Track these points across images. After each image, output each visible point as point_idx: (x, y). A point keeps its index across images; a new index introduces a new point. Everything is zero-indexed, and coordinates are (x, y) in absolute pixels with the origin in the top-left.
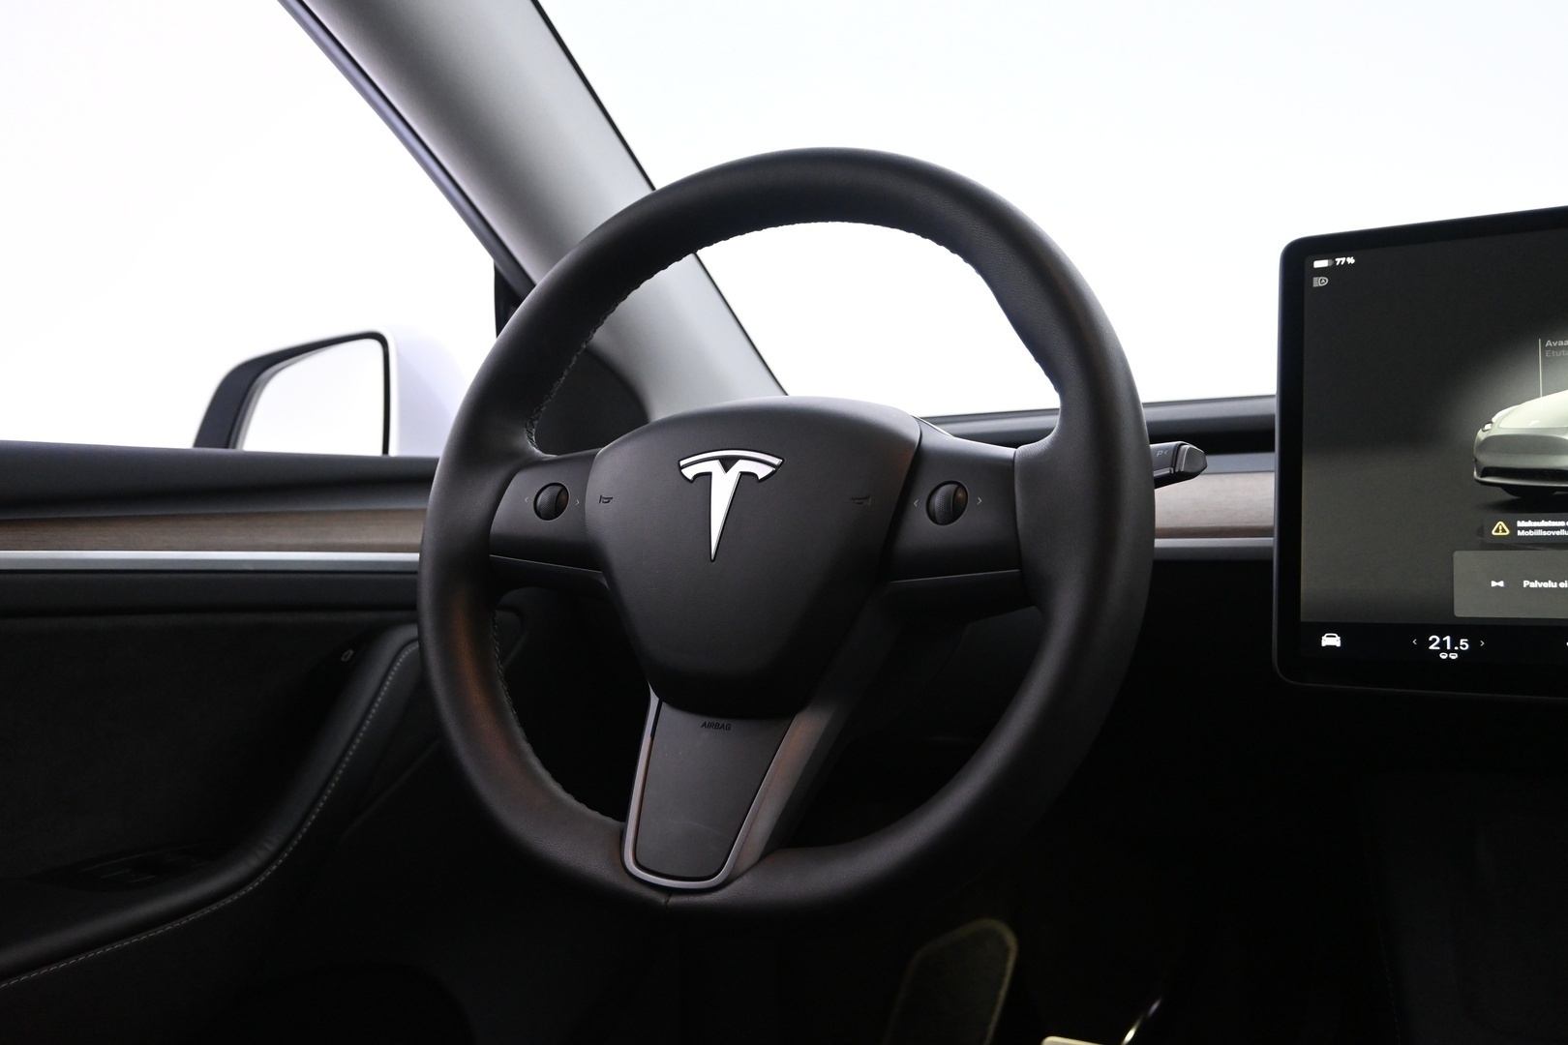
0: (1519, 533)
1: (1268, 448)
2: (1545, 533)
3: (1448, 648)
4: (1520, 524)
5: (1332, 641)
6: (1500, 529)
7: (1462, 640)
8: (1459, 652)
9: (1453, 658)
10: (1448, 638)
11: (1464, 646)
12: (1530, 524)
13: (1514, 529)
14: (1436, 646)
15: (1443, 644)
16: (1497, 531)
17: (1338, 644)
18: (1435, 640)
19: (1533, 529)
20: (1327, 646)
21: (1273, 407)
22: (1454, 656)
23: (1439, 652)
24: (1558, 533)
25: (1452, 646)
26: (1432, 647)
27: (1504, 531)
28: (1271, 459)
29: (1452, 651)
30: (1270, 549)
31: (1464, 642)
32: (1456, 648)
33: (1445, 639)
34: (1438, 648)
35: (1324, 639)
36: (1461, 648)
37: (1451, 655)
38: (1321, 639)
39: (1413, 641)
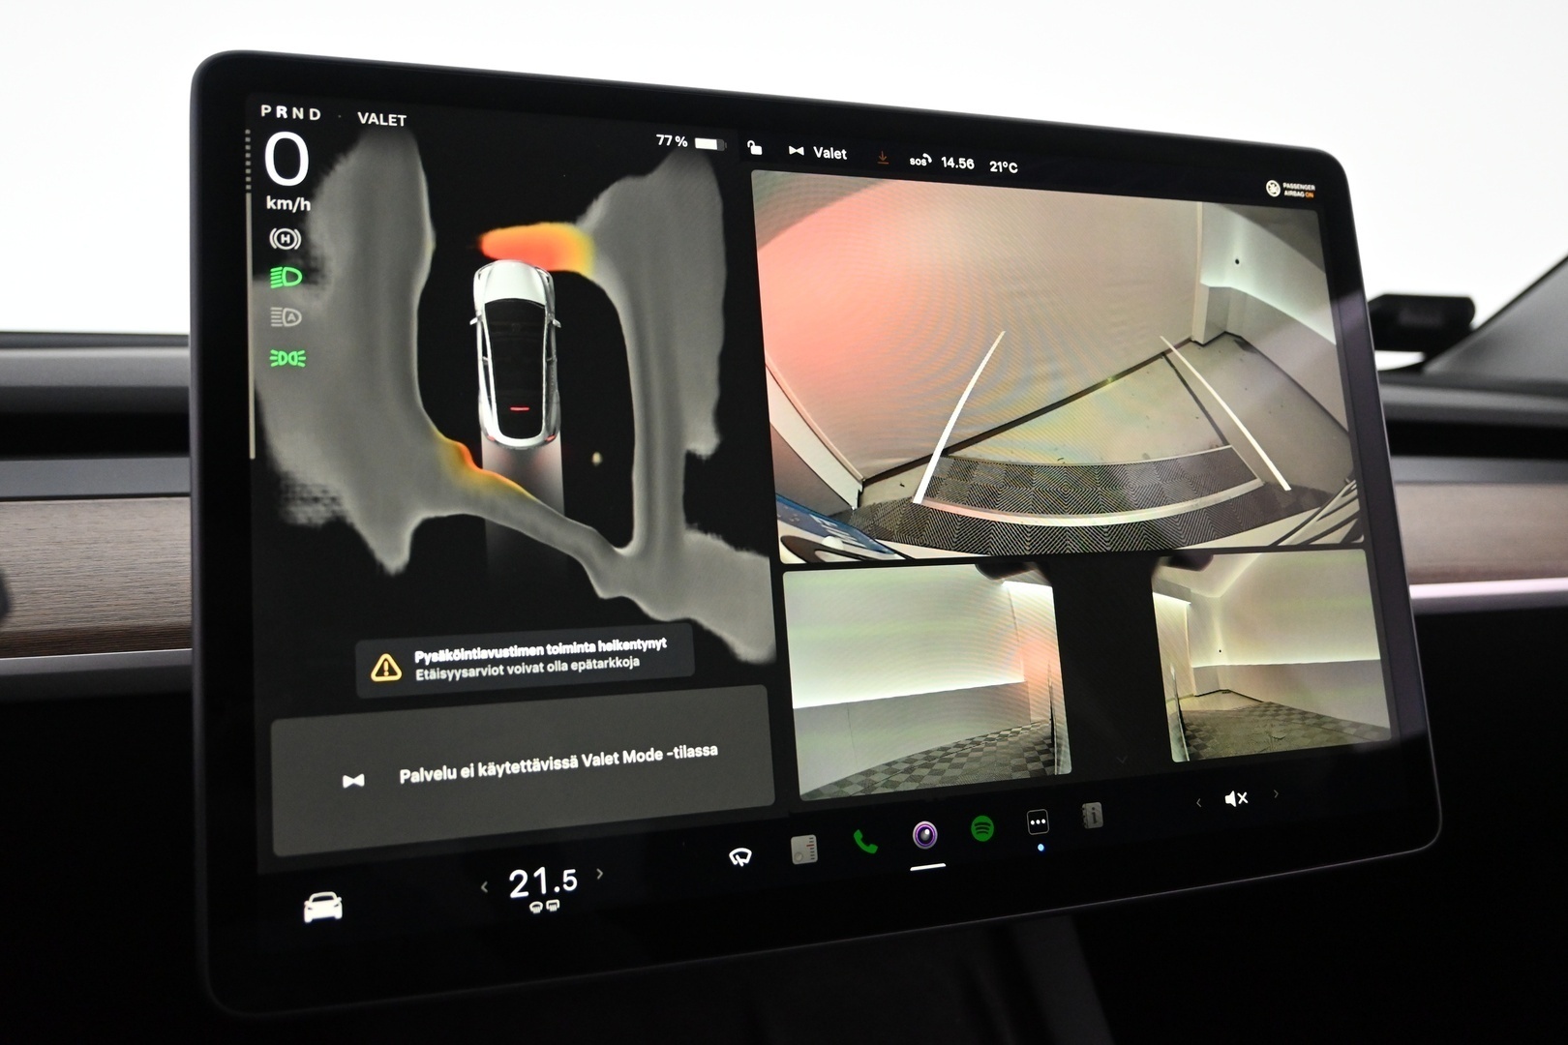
1: (177, 446)
3: (544, 891)
5: (325, 908)
7: (566, 872)
8: (563, 896)
9: (553, 908)
10: (541, 872)
11: (570, 883)
14: (522, 890)
15: (533, 885)
17: (338, 913)
18: (519, 878)
20: (315, 922)
21: (179, 366)
22: (553, 906)
23: (525, 902)
25: (550, 887)
26: (515, 894)
28: (181, 470)
29: (551, 895)
31: (568, 875)
32: (557, 889)
33: (536, 874)
34: (526, 894)
35: (308, 904)
36: (565, 887)
37: (548, 902)
38: (303, 908)
39: (483, 887)
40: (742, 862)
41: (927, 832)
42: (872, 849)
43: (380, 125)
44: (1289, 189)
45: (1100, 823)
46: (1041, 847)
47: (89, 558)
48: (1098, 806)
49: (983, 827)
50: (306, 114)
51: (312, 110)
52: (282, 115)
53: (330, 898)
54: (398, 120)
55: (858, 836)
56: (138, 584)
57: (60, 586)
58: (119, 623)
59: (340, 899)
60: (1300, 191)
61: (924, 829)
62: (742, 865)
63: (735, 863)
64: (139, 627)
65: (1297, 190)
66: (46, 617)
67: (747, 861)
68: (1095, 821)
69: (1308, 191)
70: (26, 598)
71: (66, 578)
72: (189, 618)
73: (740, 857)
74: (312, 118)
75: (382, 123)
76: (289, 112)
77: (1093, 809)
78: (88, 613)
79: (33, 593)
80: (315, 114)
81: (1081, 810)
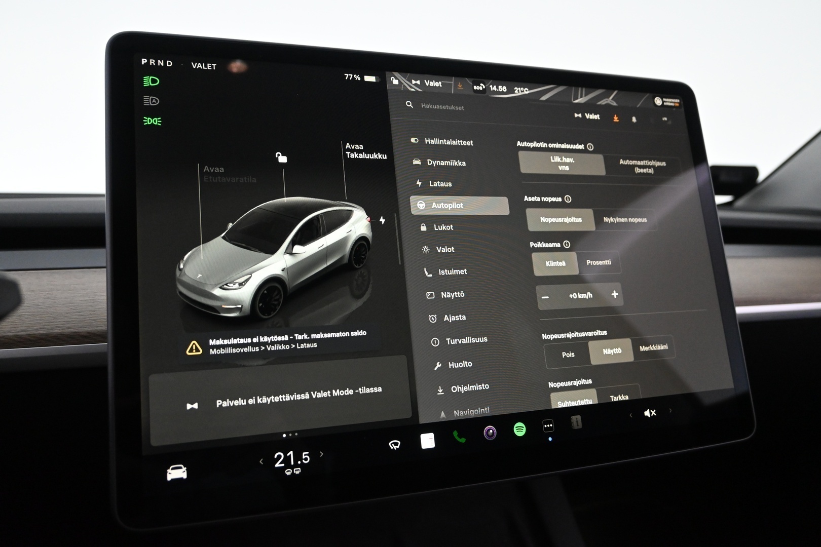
0: (212, 352)
2: (234, 351)
3: (292, 463)
4: (212, 342)
5: (177, 473)
6: (194, 349)
7: (304, 453)
8: (302, 466)
9: (297, 472)
10: (291, 453)
11: (306, 459)
12: (220, 342)
13: (206, 347)
14: (280, 463)
15: (287, 460)
16: (191, 351)
17: (185, 476)
18: (279, 457)
19: (224, 346)
20: (172, 480)
23: (283, 469)
24: (246, 350)
25: (295, 461)
26: (277, 465)
27: (197, 350)
29: (296, 465)
31: (305, 455)
32: (299, 462)
33: (288, 455)
34: (283, 465)
35: (169, 471)
36: (304, 461)
37: (295, 469)
38: (167, 472)
39: (260, 462)
40: (395, 447)
41: (491, 431)
42: (463, 440)
44: (666, 102)
45: (580, 426)
46: (550, 439)
47: (48, 298)
48: (579, 417)
49: (520, 428)
50: (165, 63)
51: (168, 61)
52: (152, 64)
53: (181, 468)
54: (212, 66)
55: (455, 434)
56: (75, 311)
58: (64, 331)
59: (186, 468)
60: (672, 102)
61: (490, 429)
62: (395, 449)
63: (392, 448)
65: (670, 102)
67: (398, 447)
68: (578, 425)
69: (676, 103)
72: (106, 328)
73: (394, 445)
74: (168, 65)
75: (204, 68)
76: (156, 62)
77: (577, 419)
80: (170, 63)
81: (570, 420)
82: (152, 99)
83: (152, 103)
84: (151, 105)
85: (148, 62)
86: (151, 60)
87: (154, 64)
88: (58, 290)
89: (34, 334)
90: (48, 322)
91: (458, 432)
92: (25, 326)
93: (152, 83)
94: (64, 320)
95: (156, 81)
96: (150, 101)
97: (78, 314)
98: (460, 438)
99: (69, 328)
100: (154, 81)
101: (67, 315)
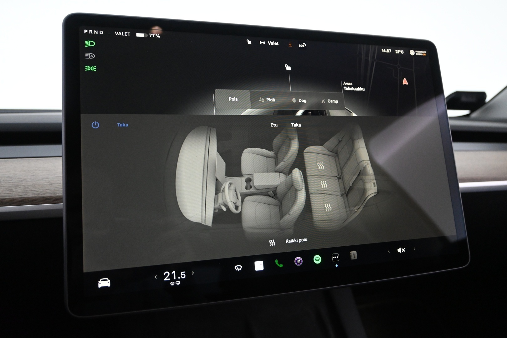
3: (175, 278)
5: (104, 283)
7: (182, 272)
8: (181, 280)
10: (174, 272)
11: (183, 276)
14: (168, 278)
15: (171, 276)
17: (109, 285)
18: (167, 274)
20: (102, 287)
22: (178, 283)
23: (169, 282)
25: (177, 277)
26: (166, 279)
29: (177, 280)
30: (60, 211)
31: (183, 273)
32: (179, 278)
33: (172, 273)
34: (169, 279)
35: (99, 282)
36: (182, 277)
37: (176, 282)
38: (98, 283)
39: (155, 277)
40: (239, 269)
41: (299, 260)
42: (281, 266)
43: (122, 35)
44: (417, 53)
45: (356, 258)
46: (337, 266)
47: (34, 175)
48: (355, 252)
49: (317, 259)
50: (99, 32)
51: (100, 31)
52: (91, 33)
53: (107, 280)
54: (128, 34)
55: (277, 261)
56: (49, 183)
57: (24, 184)
58: (42, 195)
59: (110, 280)
61: (298, 259)
62: (239, 270)
63: (237, 270)
64: (49, 197)
65: (420, 53)
66: (19, 194)
67: (240, 269)
68: (354, 257)
69: (424, 53)
70: (14, 188)
71: (26, 181)
72: (62, 194)
73: (238, 268)
74: (100, 34)
76: (93, 32)
77: (354, 253)
78: (33, 192)
79: (16, 186)
80: (101, 32)
81: (350, 254)
82: (91, 55)
83: (91, 57)
84: (90, 58)
85: (88, 31)
86: (90, 31)
87: (92, 33)
88: (40, 171)
89: (24, 198)
90: (32, 190)
91: (278, 260)
92: (19, 193)
93: (91, 45)
94: (42, 189)
95: (93, 44)
96: (90, 56)
97: (51, 185)
98: (280, 264)
99: (45, 194)
100: (92, 44)
101: (44, 186)
